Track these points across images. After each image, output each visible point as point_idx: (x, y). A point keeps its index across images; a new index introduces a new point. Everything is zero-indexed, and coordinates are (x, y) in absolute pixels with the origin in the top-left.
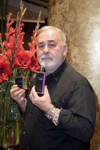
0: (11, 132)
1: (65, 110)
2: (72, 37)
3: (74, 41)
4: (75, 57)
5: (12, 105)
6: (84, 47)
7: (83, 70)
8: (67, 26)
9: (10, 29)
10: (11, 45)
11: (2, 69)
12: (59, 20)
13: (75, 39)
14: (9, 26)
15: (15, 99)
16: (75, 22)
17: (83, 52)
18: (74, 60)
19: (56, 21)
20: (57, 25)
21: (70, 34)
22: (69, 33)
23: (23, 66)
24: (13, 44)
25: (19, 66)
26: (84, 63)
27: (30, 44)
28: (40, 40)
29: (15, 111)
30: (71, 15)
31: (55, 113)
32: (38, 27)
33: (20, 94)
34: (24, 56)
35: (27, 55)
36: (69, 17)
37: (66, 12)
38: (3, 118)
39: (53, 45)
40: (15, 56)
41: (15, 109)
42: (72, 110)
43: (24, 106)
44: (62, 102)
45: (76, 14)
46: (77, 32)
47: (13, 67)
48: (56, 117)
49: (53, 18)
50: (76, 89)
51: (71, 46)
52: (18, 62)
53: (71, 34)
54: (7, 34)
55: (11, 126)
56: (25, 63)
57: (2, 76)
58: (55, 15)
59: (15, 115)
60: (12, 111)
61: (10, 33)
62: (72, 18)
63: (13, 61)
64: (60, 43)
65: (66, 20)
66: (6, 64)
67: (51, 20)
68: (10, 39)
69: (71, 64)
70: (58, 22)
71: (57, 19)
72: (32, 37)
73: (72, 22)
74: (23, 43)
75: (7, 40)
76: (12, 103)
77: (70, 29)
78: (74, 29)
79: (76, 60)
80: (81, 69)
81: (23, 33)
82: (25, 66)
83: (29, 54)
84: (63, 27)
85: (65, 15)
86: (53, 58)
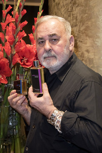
2: (83, 25)
3: (85, 30)
4: (88, 51)
5: (10, 115)
6: (99, 38)
7: (98, 67)
8: (77, 11)
10: (9, 39)
12: (65, 3)
13: (87, 28)
14: (6, 13)
15: (14, 107)
17: (99, 44)
18: (86, 55)
19: (61, 4)
20: (63, 9)
22: (78, 20)
23: (24, 64)
25: (19, 64)
26: (100, 59)
27: (31, 36)
29: (14, 124)
33: (19, 102)
34: (26, 52)
35: (29, 51)
40: (14, 52)
41: (14, 120)
43: (28, 115)
46: (89, 18)
47: (12, 66)
48: (58, 122)
50: (83, 88)
51: (83, 37)
52: (18, 60)
53: (82, 22)
55: (10, 143)
56: (27, 61)
59: (15, 129)
60: (10, 124)
61: (7, 22)
63: (12, 59)
65: (75, 3)
66: (4, 63)
67: (53, 4)
68: (7, 30)
69: (83, 60)
70: (63, 5)
71: (63, 2)
72: (33, 26)
73: (82, 6)
74: (25, 35)
75: (4, 31)
76: (11, 113)
77: (80, 15)
78: (86, 15)
79: (90, 54)
80: (95, 66)
81: (26, 23)
82: (27, 64)
83: (32, 49)
84: (71, 13)
86: (57, 56)
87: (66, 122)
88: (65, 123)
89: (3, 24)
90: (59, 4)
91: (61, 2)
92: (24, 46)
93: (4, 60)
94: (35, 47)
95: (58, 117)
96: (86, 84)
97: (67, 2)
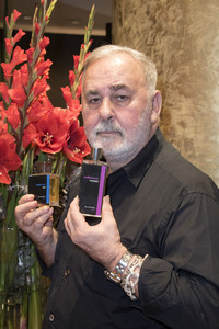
0: (18, 318)
1: (156, 260)
2: (175, 71)
3: (179, 81)
4: (183, 124)
5: (19, 247)
6: (205, 98)
7: (202, 156)
8: (163, 44)
9: (16, 53)
10: (17, 95)
12: (141, 28)
13: (183, 78)
14: (13, 44)
16: (182, 33)
17: (204, 111)
18: (179, 131)
19: (134, 30)
20: (136, 41)
21: (171, 65)
22: (166, 63)
23: (47, 146)
24: (22, 90)
25: (37, 147)
26: (206, 139)
27: (66, 91)
28: (92, 85)
29: (28, 265)
30: (171, 16)
31: (130, 268)
32: (86, 47)
33: (40, 220)
34: (51, 121)
35: (58, 120)
36: (166, 20)
37: (159, 7)
39: (123, 97)
40: (27, 122)
41: (28, 257)
42: (175, 259)
43: (50, 250)
44: (147, 240)
45: (185, 12)
46: (187, 58)
47: (23, 149)
48: (133, 277)
49: (126, 23)
50: (184, 207)
51: (173, 95)
52: (34, 138)
53: (173, 65)
55: (19, 301)
56: (54, 141)
58: (130, 17)
59: (29, 274)
60: (20, 264)
61: (14, 63)
62: (175, 23)
63: (23, 134)
64: (141, 90)
65: (159, 29)
66: (5, 143)
67: (120, 30)
68: (15, 78)
69: (172, 141)
70: (138, 33)
71: (137, 27)
72: (71, 72)
73: (174, 34)
74: (48, 88)
75: (8, 80)
76: (21, 243)
77: (169, 51)
78: (181, 52)
79: (187, 130)
80: (197, 154)
81: (48, 63)
82: (52, 146)
83: (65, 116)
84: (153, 48)
85: (157, 14)
86: (124, 132)
89: (7, 66)
90: (130, 29)
91: (134, 26)
93: (7, 137)
94: (70, 113)
95: (132, 269)
97: (145, 25)
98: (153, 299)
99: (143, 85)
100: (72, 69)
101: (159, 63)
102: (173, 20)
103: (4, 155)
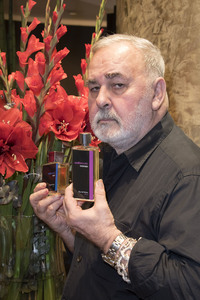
2: (181, 59)
3: (186, 69)
4: (190, 111)
5: (35, 234)
8: (169, 33)
9: (31, 42)
10: (34, 83)
11: (11, 144)
12: (147, 18)
13: (189, 67)
14: (28, 33)
16: (188, 22)
18: (187, 118)
19: (140, 20)
20: (143, 30)
21: (177, 54)
22: (173, 51)
23: (63, 134)
24: (38, 79)
25: (51, 135)
27: (78, 79)
28: (91, 75)
29: (43, 251)
30: (178, 6)
32: (97, 36)
34: (66, 109)
35: (73, 107)
36: (173, 10)
38: (13, 269)
40: (43, 110)
41: (43, 244)
45: (192, 1)
46: (194, 47)
47: (39, 137)
48: (123, 261)
49: (131, 13)
50: (180, 189)
51: (180, 84)
52: (50, 125)
53: (180, 53)
54: (23, 55)
55: (34, 288)
56: (69, 128)
57: (12, 163)
58: (136, 7)
59: (44, 261)
60: (35, 251)
61: (30, 51)
62: (182, 12)
64: (139, 78)
65: (166, 18)
66: (22, 131)
67: (125, 19)
68: (30, 66)
69: (180, 127)
70: (144, 22)
71: (143, 16)
72: (83, 60)
73: (180, 23)
74: (65, 76)
75: (23, 68)
76: (36, 230)
77: (176, 40)
78: (188, 41)
79: (194, 117)
81: (65, 51)
82: (68, 134)
83: (79, 104)
84: (159, 36)
85: (163, 4)
87: (139, 264)
88: (137, 265)
90: (136, 19)
91: (140, 17)
92: (62, 99)
93: (23, 125)
94: (84, 101)
95: (122, 252)
96: (185, 180)
97: (151, 15)
98: (142, 281)
99: (141, 72)
100: (84, 58)
101: (165, 52)
102: (179, 10)
103: (21, 142)
